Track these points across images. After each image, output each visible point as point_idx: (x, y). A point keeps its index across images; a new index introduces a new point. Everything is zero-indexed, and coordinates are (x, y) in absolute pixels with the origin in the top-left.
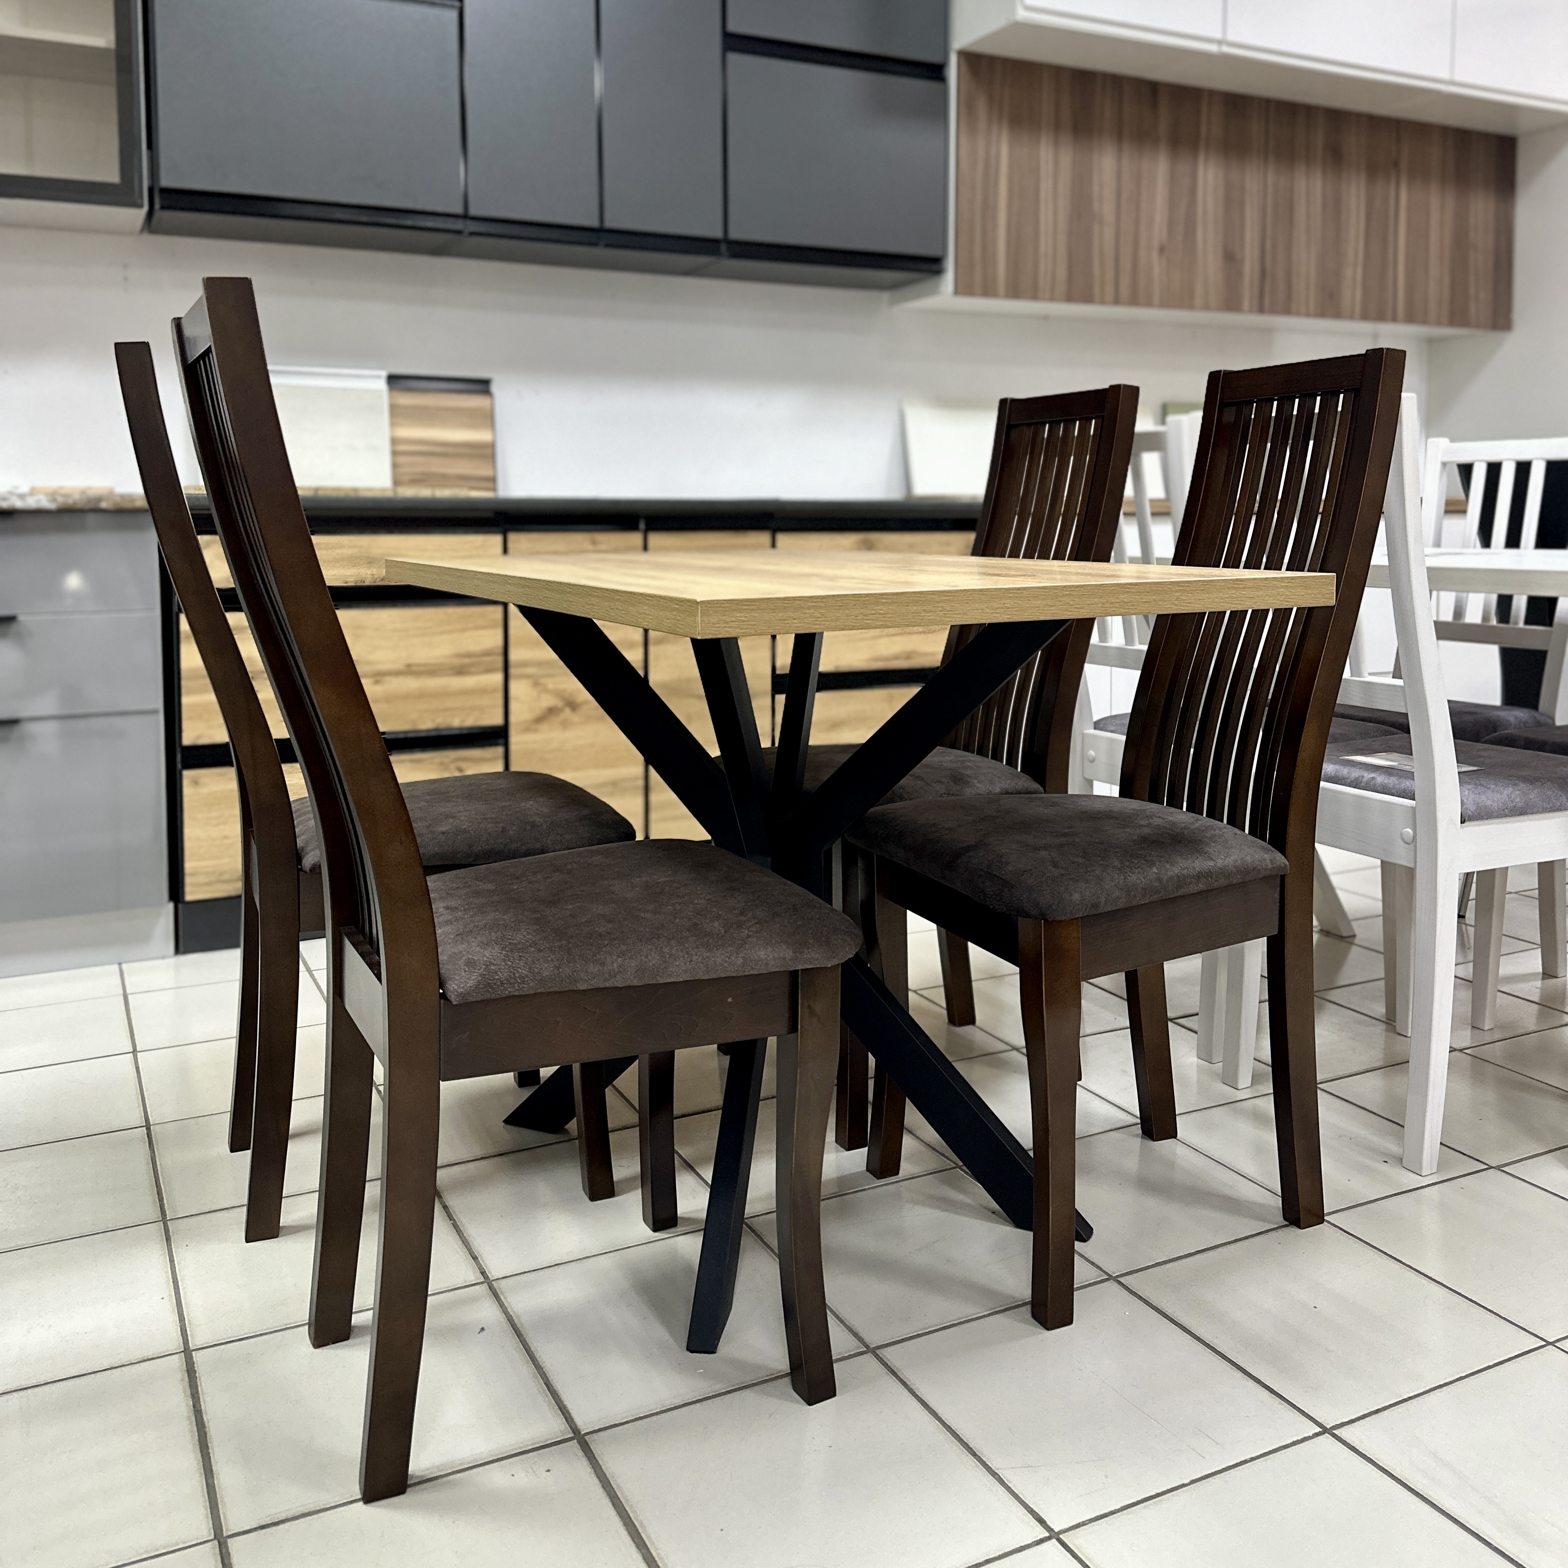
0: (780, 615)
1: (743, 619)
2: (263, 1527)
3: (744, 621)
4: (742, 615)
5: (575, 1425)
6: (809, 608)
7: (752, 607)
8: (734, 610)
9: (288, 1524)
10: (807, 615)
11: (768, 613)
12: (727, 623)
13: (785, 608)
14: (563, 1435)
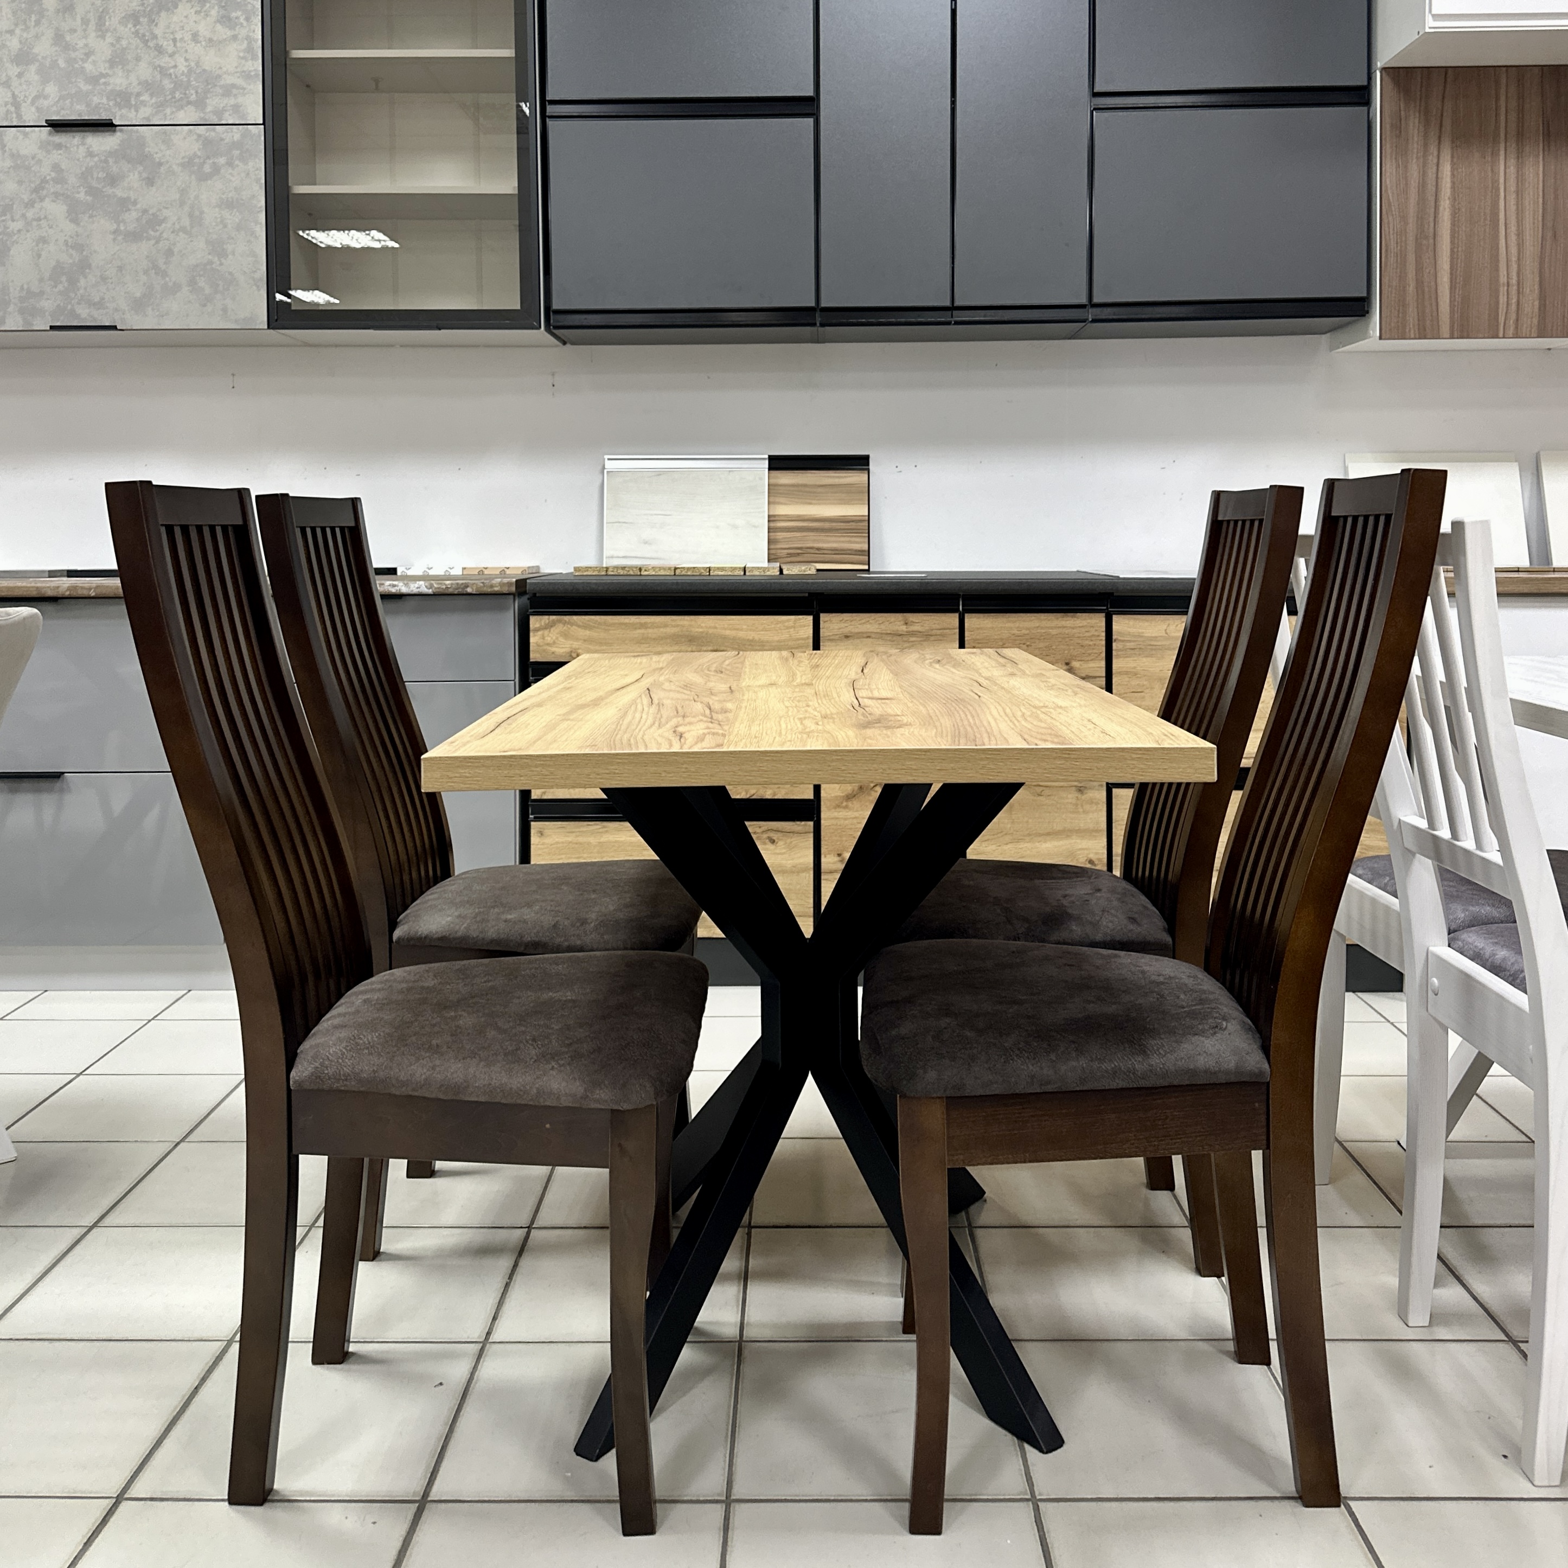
0: (506, 772)
1: (468, 775)
2: (152, 1499)
3: (468, 777)
4: (466, 771)
5: (430, 1490)
6: (536, 766)
7: (476, 764)
8: (458, 767)
9: (170, 1503)
10: (536, 773)
11: (494, 770)
12: (451, 778)
13: (511, 766)
14: (413, 1496)
